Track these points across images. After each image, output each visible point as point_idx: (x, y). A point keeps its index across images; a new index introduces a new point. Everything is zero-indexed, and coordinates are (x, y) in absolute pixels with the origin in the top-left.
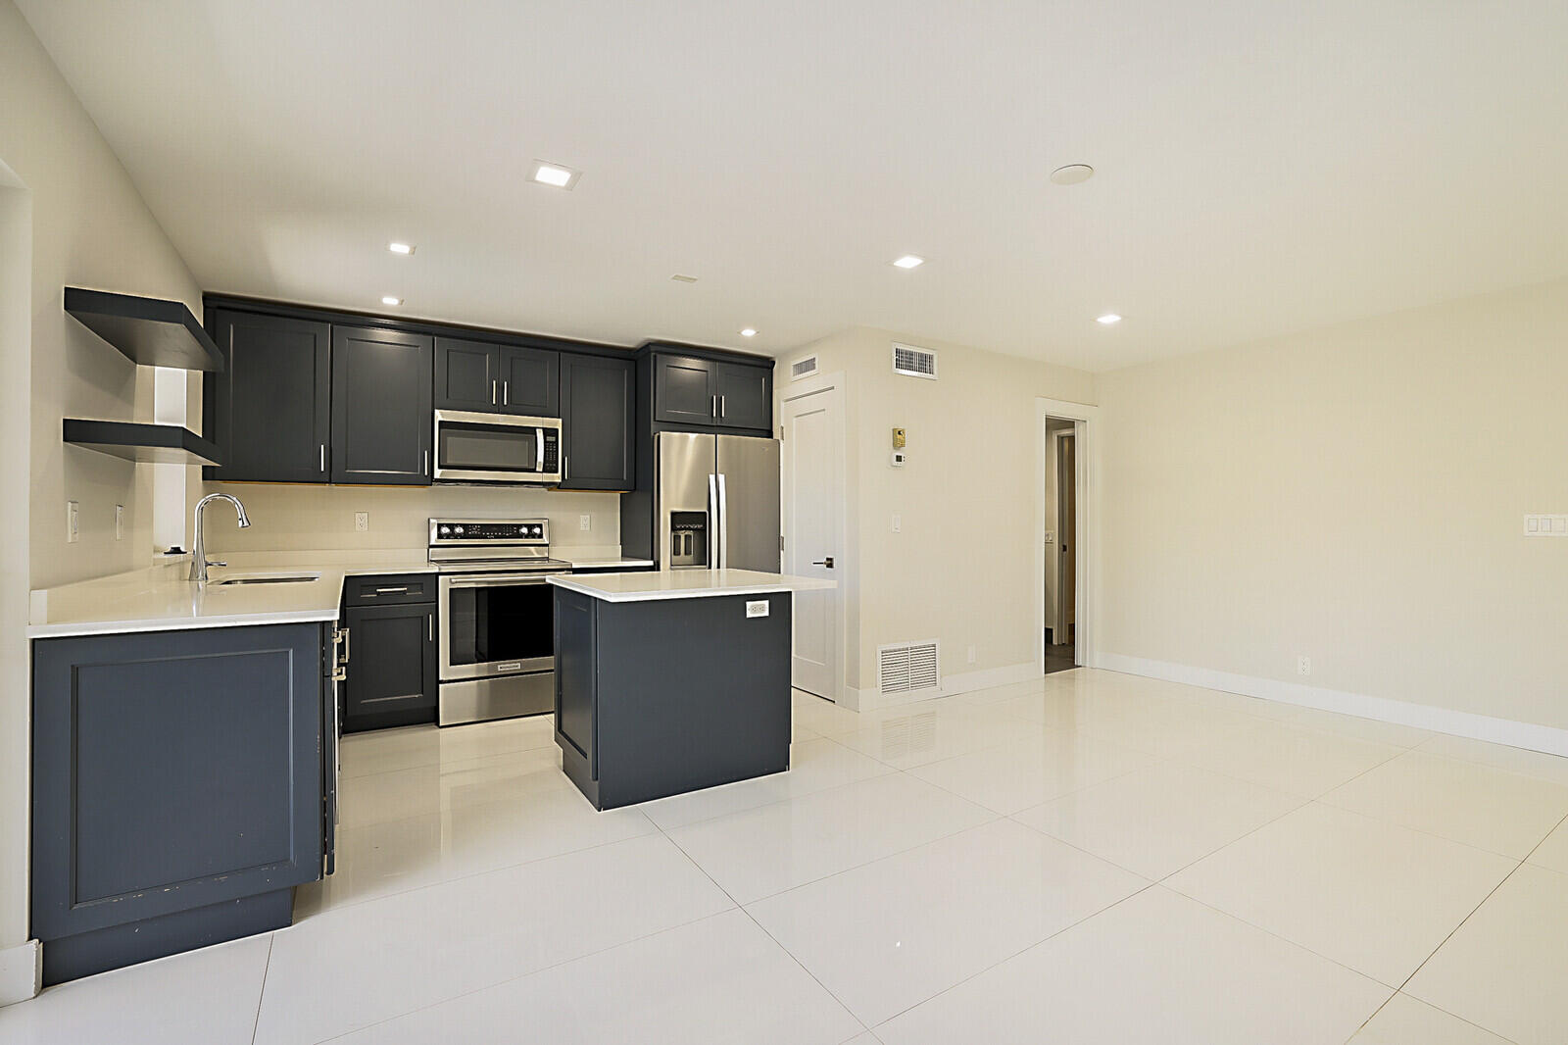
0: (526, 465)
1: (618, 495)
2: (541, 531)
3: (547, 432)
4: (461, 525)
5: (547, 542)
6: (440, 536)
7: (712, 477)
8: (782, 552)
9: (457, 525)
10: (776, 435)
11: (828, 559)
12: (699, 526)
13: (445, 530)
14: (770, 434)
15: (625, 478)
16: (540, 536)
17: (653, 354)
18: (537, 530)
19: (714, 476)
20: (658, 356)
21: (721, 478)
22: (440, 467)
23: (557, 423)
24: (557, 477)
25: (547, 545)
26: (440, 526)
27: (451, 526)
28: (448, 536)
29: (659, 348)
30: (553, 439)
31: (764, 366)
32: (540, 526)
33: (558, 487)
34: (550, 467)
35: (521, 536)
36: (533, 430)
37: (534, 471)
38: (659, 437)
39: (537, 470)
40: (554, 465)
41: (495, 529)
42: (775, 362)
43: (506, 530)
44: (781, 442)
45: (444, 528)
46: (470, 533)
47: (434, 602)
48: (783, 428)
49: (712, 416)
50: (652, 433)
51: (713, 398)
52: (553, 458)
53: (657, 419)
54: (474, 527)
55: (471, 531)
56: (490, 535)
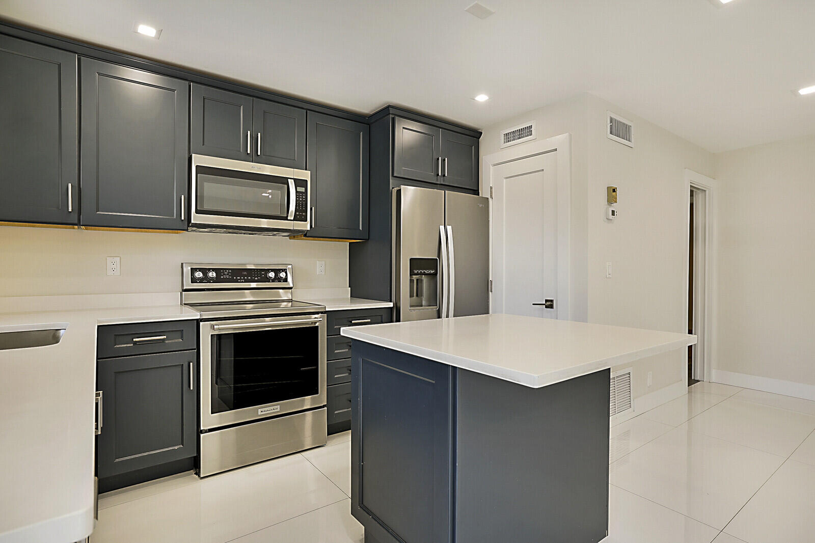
0: (278, 213)
2: (287, 275)
3: (299, 183)
4: (213, 270)
5: (291, 285)
6: (194, 280)
7: (442, 228)
8: (490, 293)
9: (209, 269)
11: (547, 301)
12: (432, 272)
13: (199, 275)
15: (361, 229)
16: (286, 280)
17: (391, 116)
18: (283, 275)
20: (397, 118)
21: (449, 228)
22: (197, 212)
23: (306, 175)
24: (305, 226)
25: (291, 288)
26: (193, 270)
27: (205, 271)
28: (201, 281)
29: (398, 112)
30: (303, 190)
31: (474, 135)
32: (286, 271)
33: (305, 234)
35: (268, 280)
36: (284, 181)
37: (286, 219)
38: (399, 192)
39: (289, 218)
40: (304, 214)
41: (245, 273)
42: (482, 133)
43: (255, 274)
44: (490, 200)
45: (198, 273)
46: (222, 277)
47: (195, 349)
48: (491, 188)
49: (438, 175)
50: (391, 188)
51: (438, 159)
52: (302, 207)
53: (395, 175)
54: (226, 272)
55: (222, 275)
56: (240, 279)
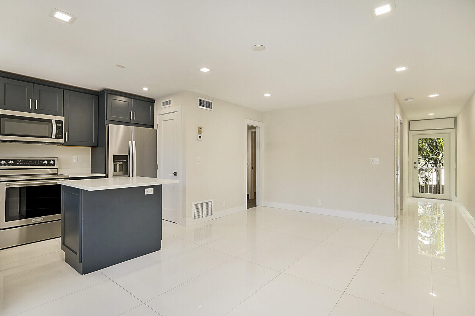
0: (47, 135)
1: (90, 148)
2: (54, 162)
3: (57, 122)
4: (12, 160)
5: (56, 167)
6: (0, 165)
7: (130, 142)
8: (157, 170)
9: (10, 160)
10: (155, 127)
11: (174, 172)
12: (125, 161)
14: (153, 127)
15: (93, 142)
16: (54, 165)
17: (106, 94)
18: (52, 162)
19: (131, 142)
20: (108, 95)
21: (134, 142)
23: (62, 119)
24: (62, 141)
26: (1, 160)
27: (7, 161)
28: (5, 165)
29: (109, 92)
30: (61, 125)
31: (151, 102)
32: (54, 160)
33: (63, 144)
34: (59, 136)
35: (44, 165)
36: (51, 121)
37: (51, 138)
38: (108, 126)
39: (52, 137)
40: (61, 136)
41: (31, 162)
42: (155, 101)
43: (36, 162)
44: (157, 130)
45: (3, 161)
48: (158, 125)
49: (131, 119)
50: (105, 125)
51: (131, 112)
52: (60, 133)
53: (108, 119)
54: (20, 161)
55: (18, 163)
56: (28, 164)
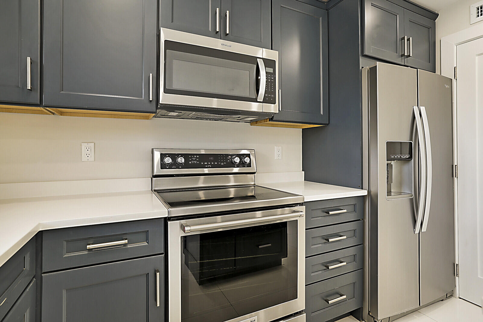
0: (247, 94)
1: (301, 129)
2: (250, 160)
3: (269, 63)
4: (182, 155)
5: (254, 171)
6: (163, 166)
7: (417, 110)
8: (455, 179)
9: (178, 155)
13: (168, 160)
16: (249, 165)
18: (247, 160)
19: (416, 107)
21: (423, 109)
22: (166, 91)
23: (273, 55)
24: (273, 108)
25: (254, 173)
26: (163, 156)
27: (174, 156)
28: (170, 166)
30: (272, 70)
31: (433, 16)
32: (248, 156)
33: (271, 118)
34: (269, 99)
36: (253, 60)
37: (255, 100)
38: (374, 69)
39: (258, 100)
40: (272, 96)
41: (211, 158)
42: (438, 15)
43: (221, 159)
44: (454, 81)
45: (167, 158)
46: (190, 163)
47: (162, 254)
48: (456, 69)
49: (403, 55)
50: (361, 68)
51: (404, 38)
52: (271, 89)
54: (194, 157)
55: (191, 161)
56: (208, 164)
